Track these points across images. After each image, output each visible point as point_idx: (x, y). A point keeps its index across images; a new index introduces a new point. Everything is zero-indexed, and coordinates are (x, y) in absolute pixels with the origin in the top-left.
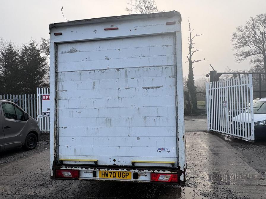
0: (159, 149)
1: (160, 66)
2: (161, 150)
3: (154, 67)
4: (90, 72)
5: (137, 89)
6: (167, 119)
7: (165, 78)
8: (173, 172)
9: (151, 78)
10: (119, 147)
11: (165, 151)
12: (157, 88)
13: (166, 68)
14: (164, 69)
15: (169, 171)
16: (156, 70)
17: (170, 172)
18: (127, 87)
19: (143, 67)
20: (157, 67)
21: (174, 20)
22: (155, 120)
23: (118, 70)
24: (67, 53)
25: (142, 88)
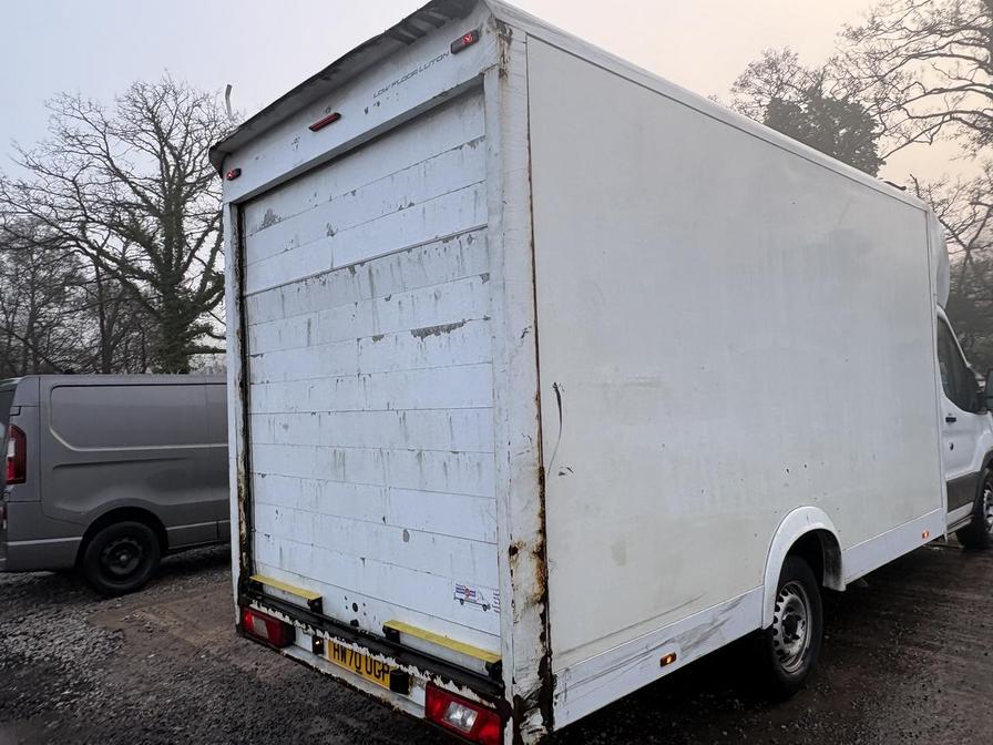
0: (459, 590)
1: (453, 238)
2: (465, 594)
3: (435, 245)
4: (298, 285)
5: (399, 340)
6: (479, 464)
7: (471, 284)
8: (485, 703)
9: (432, 290)
10: (363, 559)
11: (475, 602)
12: (450, 328)
13: (470, 240)
14: (464, 248)
15: (474, 691)
16: (442, 254)
17: (476, 698)
18: (377, 334)
19: (409, 250)
20: (446, 240)
21: (476, 24)
22: (445, 464)
23: (352, 268)
24: (261, 229)
25: (412, 332)
